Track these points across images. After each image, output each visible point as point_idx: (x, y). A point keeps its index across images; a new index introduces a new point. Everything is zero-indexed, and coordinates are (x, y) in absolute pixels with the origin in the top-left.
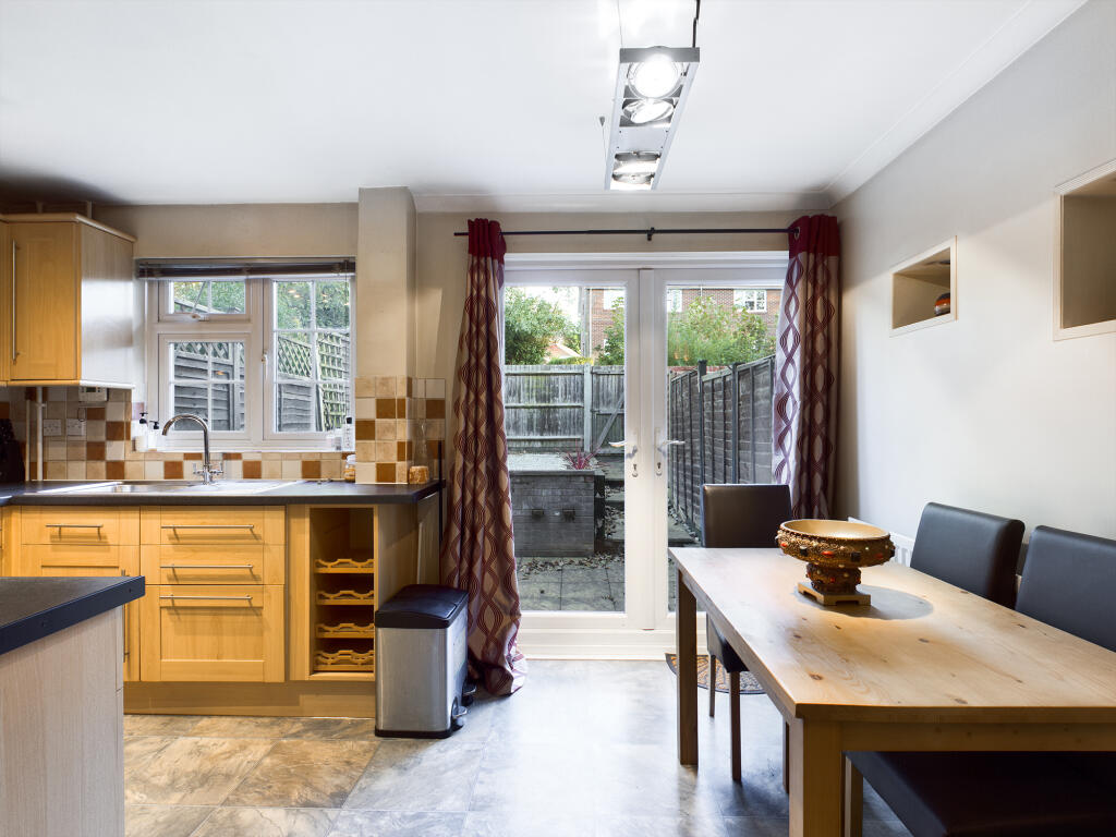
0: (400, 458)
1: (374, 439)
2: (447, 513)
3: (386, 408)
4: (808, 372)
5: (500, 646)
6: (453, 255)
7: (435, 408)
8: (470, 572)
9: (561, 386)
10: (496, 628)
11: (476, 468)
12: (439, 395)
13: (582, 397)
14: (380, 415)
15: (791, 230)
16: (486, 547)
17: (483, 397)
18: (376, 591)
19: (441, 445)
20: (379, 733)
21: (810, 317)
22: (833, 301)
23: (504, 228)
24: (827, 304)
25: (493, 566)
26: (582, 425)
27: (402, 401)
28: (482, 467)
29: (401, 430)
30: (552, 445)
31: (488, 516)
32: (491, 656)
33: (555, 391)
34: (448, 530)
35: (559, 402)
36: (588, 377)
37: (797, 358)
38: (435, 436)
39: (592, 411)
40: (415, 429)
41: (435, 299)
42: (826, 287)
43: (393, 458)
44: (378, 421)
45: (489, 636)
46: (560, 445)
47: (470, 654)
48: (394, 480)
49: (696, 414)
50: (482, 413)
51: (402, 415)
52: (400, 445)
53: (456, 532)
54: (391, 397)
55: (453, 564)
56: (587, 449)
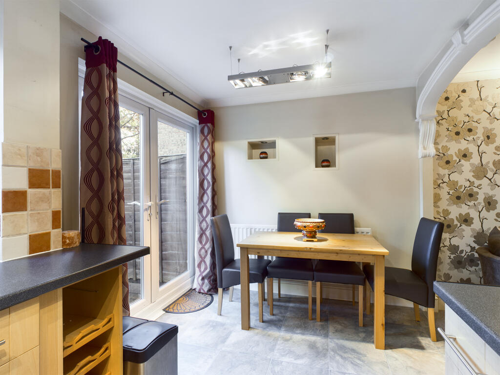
0: (55, 226)
1: (26, 210)
3: (38, 178)
14: (32, 185)
27: (56, 173)
29: (55, 200)
43: (48, 228)
44: (31, 192)
48: (49, 248)
51: (56, 186)
52: (55, 213)
54: (46, 168)
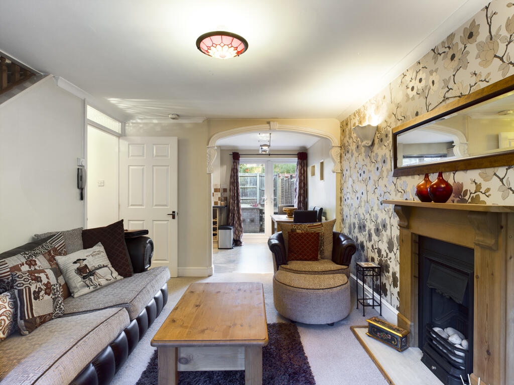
1: (214, 196)
2: (229, 211)
3: (216, 190)
4: (300, 183)
5: (239, 237)
6: (230, 159)
7: (225, 190)
8: (233, 223)
9: (249, 180)
10: (238, 234)
11: (234, 202)
12: (226, 188)
13: (256, 184)
15: (298, 154)
16: (236, 218)
17: (236, 188)
18: (217, 225)
19: (227, 198)
20: (219, 249)
21: (300, 172)
22: (305, 169)
23: (240, 153)
24: (304, 170)
25: (238, 222)
26: (256, 194)
27: (219, 189)
28: (236, 202)
29: (219, 195)
30: (246, 201)
31: (237, 212)
32: (238, 238)
33: (247, 182)
34: (229, 215)
35: (248, 186)
36: (258, 177)
37: (298, 180)
38: (225, 196)
39: (260, 189)
40: (221, 194)
41: (225, 167)
42: (303, 167)
43: (218, 200)
44: (214, 193)
45: (237, 236)
46: (249, 201)
47: (234, 239)
48: (218, 204)
49: (290, 191)
50: (235, 191)
51: (219, 192)
52: (219, 198)
53: (231, 215)
54: (217, 188)
55: (230, 221)
56: (258, 202)
